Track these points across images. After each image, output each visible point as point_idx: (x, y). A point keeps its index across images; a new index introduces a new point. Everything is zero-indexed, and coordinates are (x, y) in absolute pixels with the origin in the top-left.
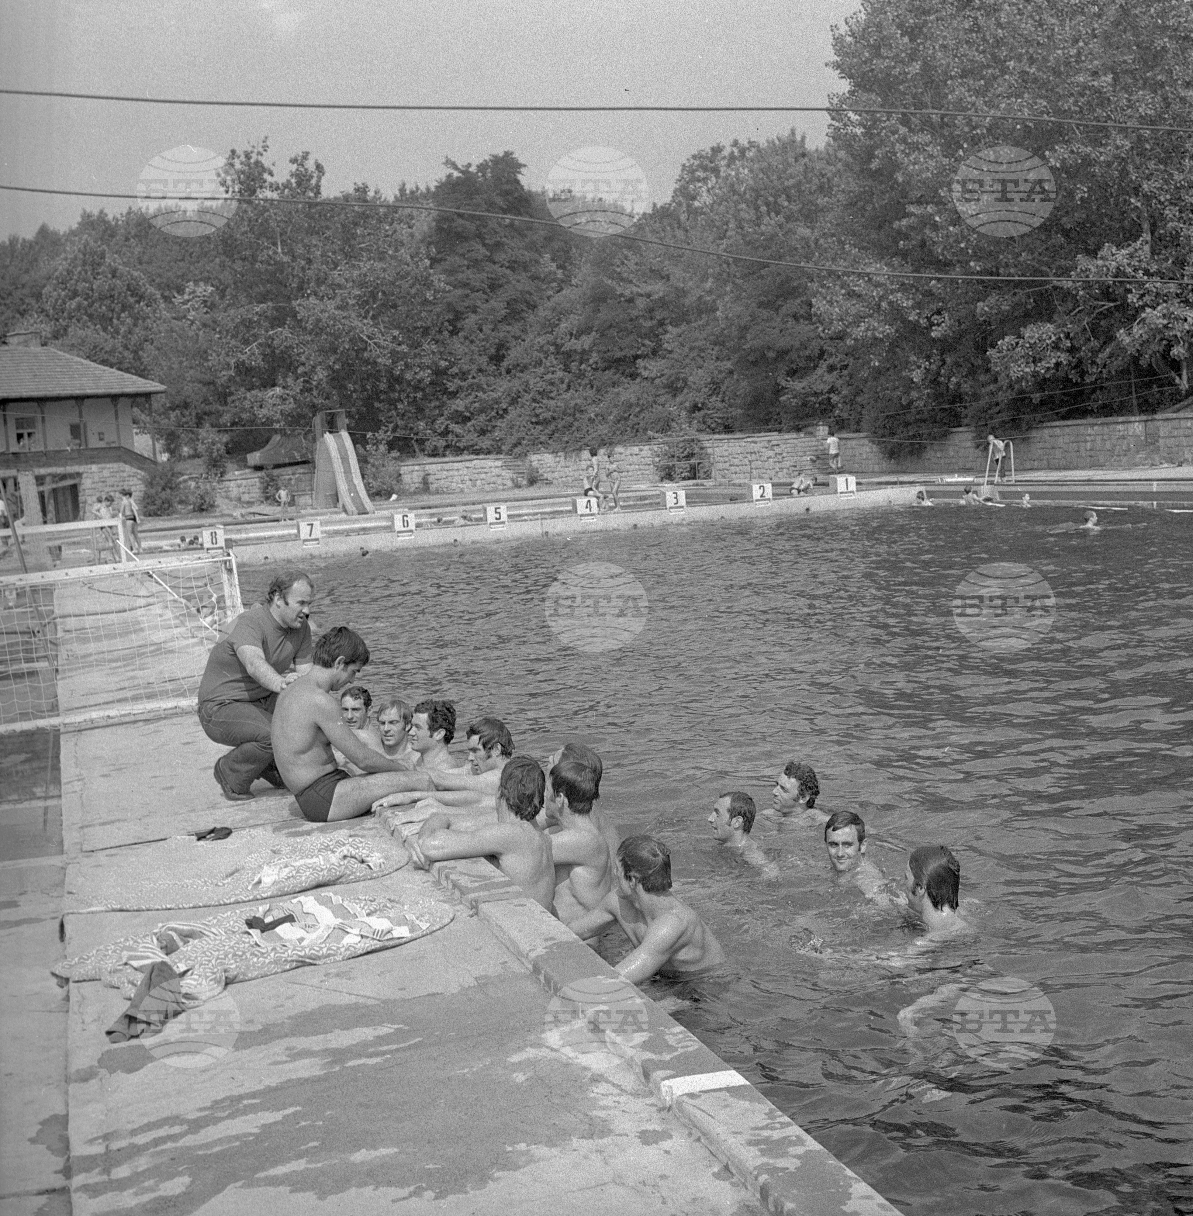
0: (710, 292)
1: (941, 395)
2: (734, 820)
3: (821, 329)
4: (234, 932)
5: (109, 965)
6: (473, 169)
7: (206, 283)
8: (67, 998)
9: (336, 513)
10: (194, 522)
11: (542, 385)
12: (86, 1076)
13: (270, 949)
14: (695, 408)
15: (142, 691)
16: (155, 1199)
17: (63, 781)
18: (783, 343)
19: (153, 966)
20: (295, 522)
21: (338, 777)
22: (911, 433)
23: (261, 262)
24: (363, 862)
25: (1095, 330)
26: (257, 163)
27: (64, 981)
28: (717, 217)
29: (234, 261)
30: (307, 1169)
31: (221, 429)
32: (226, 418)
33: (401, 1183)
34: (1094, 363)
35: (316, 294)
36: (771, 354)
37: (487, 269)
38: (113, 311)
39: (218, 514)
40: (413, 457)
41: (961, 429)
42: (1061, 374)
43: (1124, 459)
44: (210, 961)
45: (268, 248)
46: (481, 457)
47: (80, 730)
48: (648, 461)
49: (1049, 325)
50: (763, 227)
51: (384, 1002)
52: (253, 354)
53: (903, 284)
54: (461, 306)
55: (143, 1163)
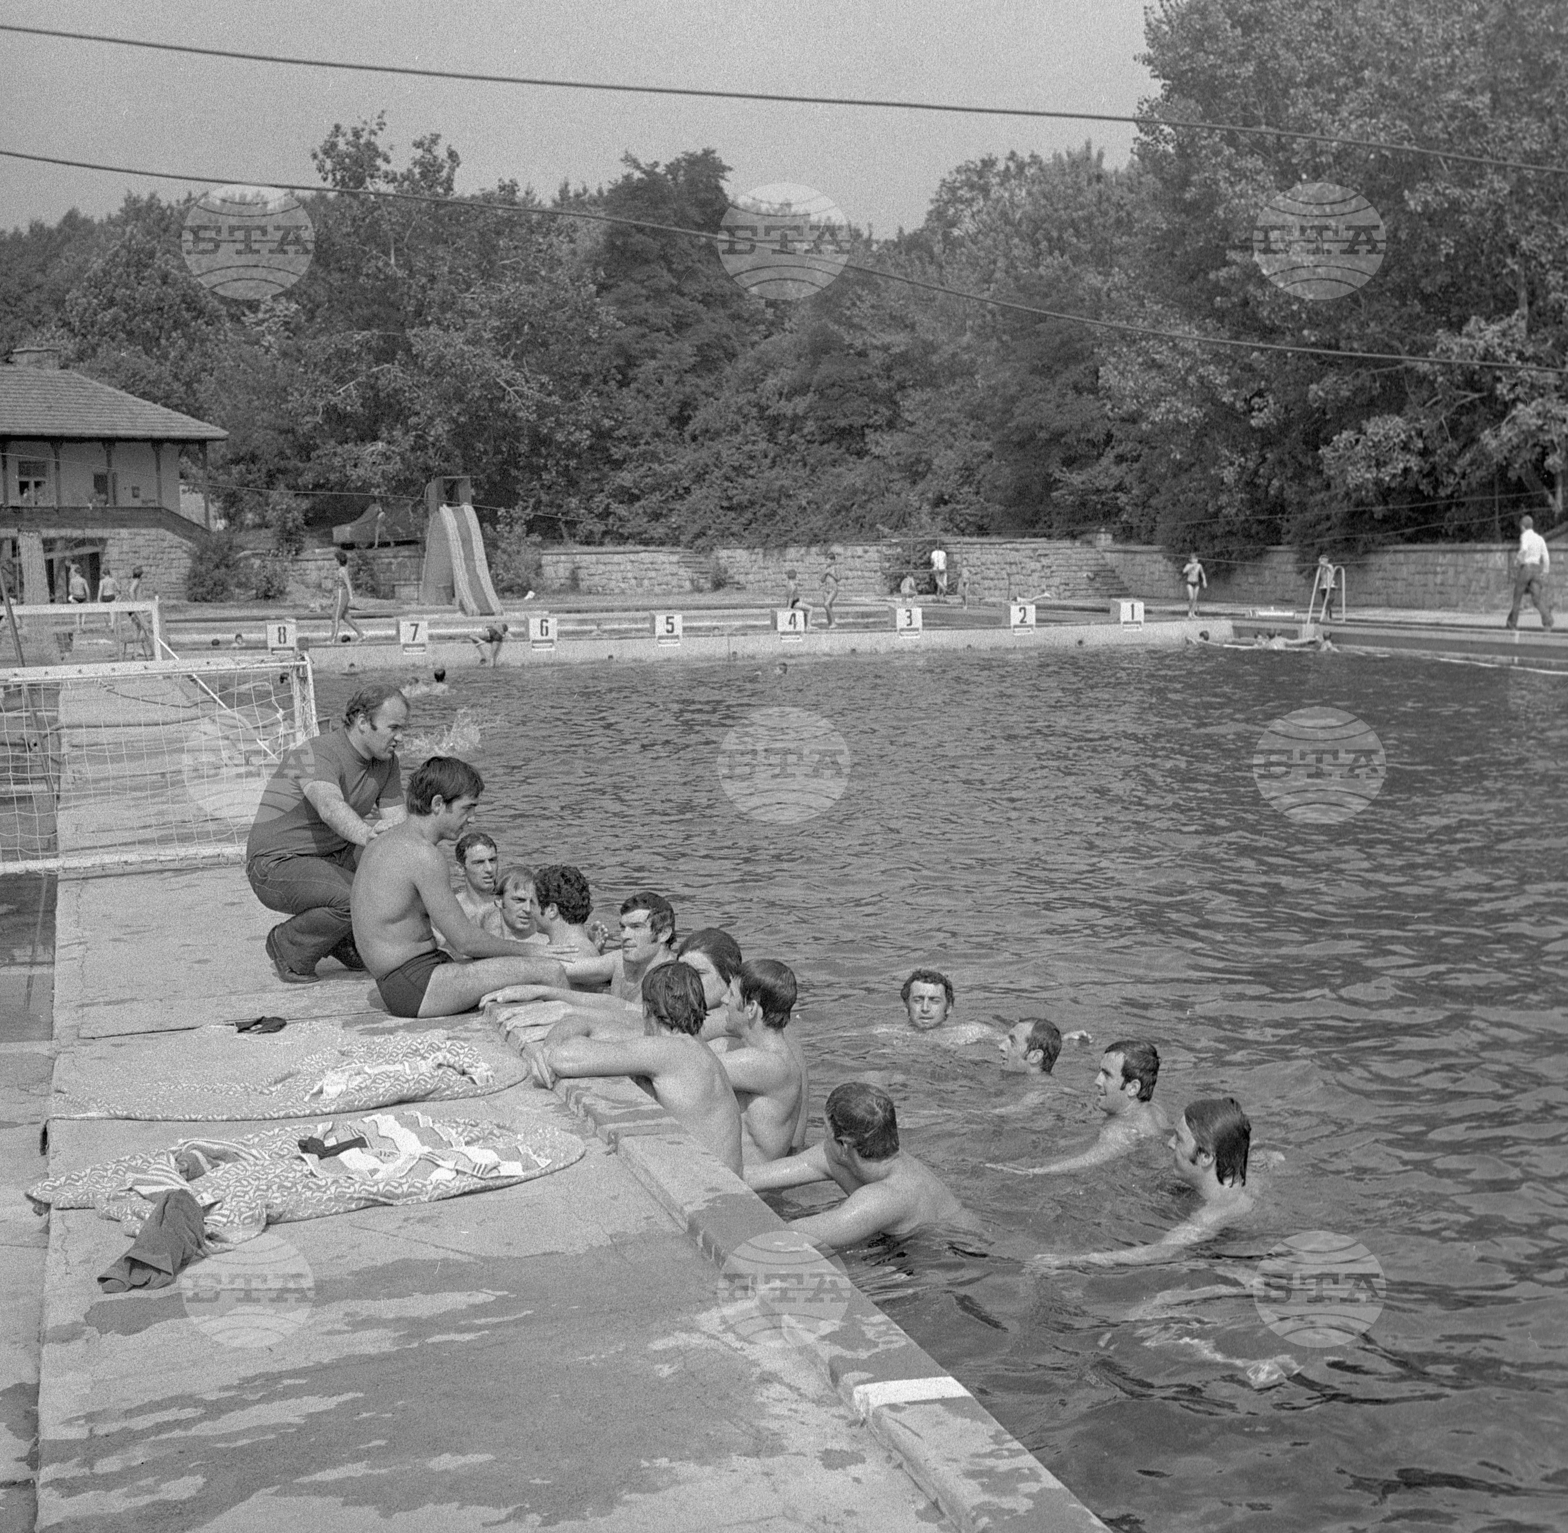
0: (968, 348)
1: (1258, 502)
2: (1032, 1053)
3: (1109, 406)
4: (283, 1156)
5: (108, 1188)
6: (661, 170)
7: (288, 299)
8: (46, 1230)
9: (450, 612)
10: (256, 612)
11: (738, 459)
12: (68, 1335)
13: (330, 1181)
14: (940, 501)
15: (174, 831)
16: (153, 1504)
17: (58, 944)
18: (1059, 423)
19: (169, 1195)
20: (392, 620)
21: (437, 960)
22: (1217, 550)
23: (367, 275)
24: (464, 1073)
25: (1454, 428)
26: (369, 145)
27: (43, 1207)
28: (982, 254)
29: (329, 273)
30: (369, 1476)
31: (298, 491)
32: (308, 478)
33: (497, 1501)
34: (1450, 471)
35: (439, 323)
36: (1043, 435)
37: (673, 303)
38: (161, 328)
39: (288, 603)
40: (559, 544)
41: (1280, 548)
42: (1410, 484)
43: (1482, 599)
44: (246, 1193)
45: (378, 258)
46: (651, 548)
47: (85, 877)
48: (876, 566)
49: (1397, 419)
50: (1042, 270)
51: (485, 1260)
52: (350, 396)
53: (1217, 354)
54: (635, 349)
55: (139, 1454)
